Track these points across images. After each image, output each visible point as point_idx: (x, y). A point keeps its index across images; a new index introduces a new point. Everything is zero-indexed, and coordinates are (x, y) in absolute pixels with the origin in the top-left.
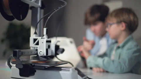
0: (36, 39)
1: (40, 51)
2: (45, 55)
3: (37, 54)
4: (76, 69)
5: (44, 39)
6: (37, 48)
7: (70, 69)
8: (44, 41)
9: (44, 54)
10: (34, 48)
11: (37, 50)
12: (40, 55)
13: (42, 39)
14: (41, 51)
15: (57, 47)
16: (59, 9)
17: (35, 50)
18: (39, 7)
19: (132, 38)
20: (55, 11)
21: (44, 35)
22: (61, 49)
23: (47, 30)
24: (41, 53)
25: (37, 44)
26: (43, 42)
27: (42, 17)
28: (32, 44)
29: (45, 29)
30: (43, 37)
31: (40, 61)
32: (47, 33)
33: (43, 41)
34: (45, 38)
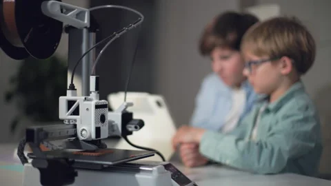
0: (74, 102)
1: (82, 128)
2: (93, 136)
3: (75, 135)
4: (167, 167)
5: (91, 100)
6: (75, 120)
7: (155, 168)
8: (91, 105)
9: (91, 136)
10: (69, 121)
11: (75, 126)
12: (81, 138)
13: (86, 102)
14: (84, 128)
15: (127, 117)
16: (125, 31)
17: (71, 126)
18: (86, 27)
19: (302, 90)
20: (115, 35)
21: (91, 93)
22: (136, 120)
23: (97, 80)
24: (84, 132)
25: (76, 112)
26: (87, 109)
27: (92, 46)
28: (63, 113)
29: (93, 79)
30: (89, 95)
31: (84, 152)
32: (97, 88)
33: (88, 106)
34: (94, 99)
